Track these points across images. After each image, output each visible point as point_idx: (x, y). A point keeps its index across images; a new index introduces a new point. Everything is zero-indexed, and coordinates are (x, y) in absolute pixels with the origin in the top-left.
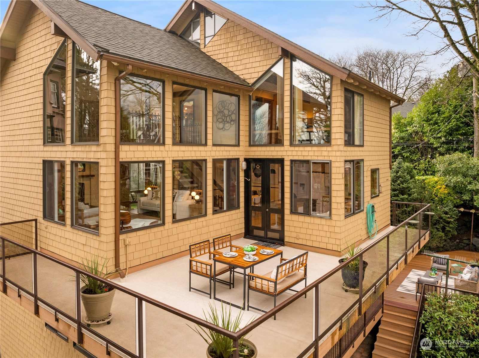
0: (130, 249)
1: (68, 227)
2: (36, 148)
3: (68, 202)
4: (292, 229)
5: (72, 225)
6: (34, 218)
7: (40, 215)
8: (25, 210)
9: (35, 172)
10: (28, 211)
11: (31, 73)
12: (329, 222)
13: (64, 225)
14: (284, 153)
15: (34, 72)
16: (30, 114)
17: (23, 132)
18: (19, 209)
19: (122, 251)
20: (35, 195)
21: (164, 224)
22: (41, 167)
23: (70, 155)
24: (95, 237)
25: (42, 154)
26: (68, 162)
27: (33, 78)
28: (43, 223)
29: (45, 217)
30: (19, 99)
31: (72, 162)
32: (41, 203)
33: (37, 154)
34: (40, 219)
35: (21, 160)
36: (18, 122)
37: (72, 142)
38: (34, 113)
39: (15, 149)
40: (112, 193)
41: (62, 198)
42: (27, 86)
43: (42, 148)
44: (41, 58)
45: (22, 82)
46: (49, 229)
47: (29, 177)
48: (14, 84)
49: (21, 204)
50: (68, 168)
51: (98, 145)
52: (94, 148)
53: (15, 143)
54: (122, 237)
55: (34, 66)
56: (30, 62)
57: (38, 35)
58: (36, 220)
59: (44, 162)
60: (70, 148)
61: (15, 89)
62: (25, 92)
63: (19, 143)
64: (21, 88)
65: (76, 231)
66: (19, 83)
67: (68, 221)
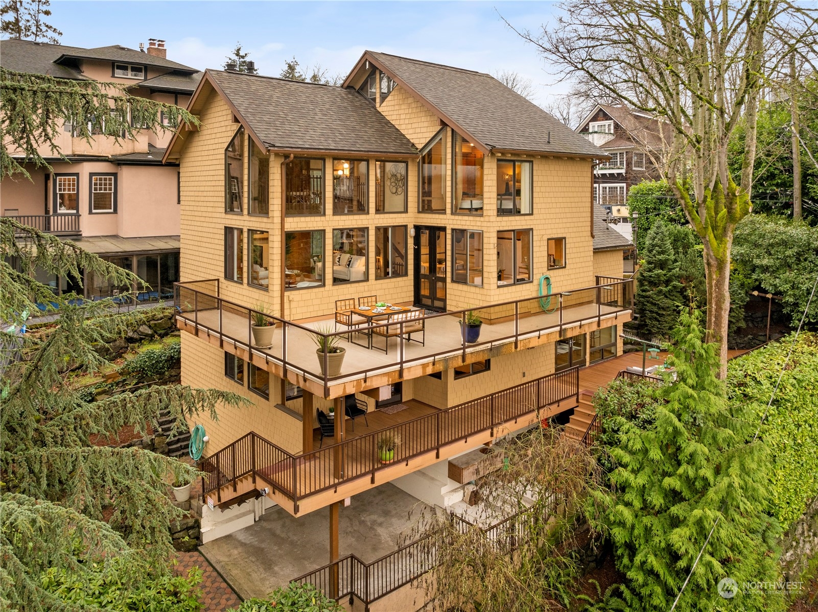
0: (293, 305)
1: (245, 286)
2: (218, 215)
3: (245, 264)
4: (453, 297)
5: (248, 284)
6: (216, 278)
7: (221, 275)
8: (209, 271)
9: (218, 236)
10: (211, 272)
11: (214, 147)
12: (481, 291)
13: (242, 284)
14: (447, 222)
15: (217, 146)
16: (213, 183)
17: (206, 199)
18: (203, 270)
19: (286, 306)
20: (217, 257)
21: (324, 285)
22: (223, 232)
23: (246, 223)
24: (265, 293)
25: (223, 221)
26: (245, 230)
27: (216, 152)
28: (224, 283)
29: (226, 277)
30: (203, 168)
31: (249, 230)
32: (223, 264)
33: (219, 221)
34: (222, 279)
35: (205, 224)
36: (202, 189)
37: (249, 213)
38: (217, 183)
39: (200, 214)
40: (279, 257)
41: (240, 260)
42: (211, 157)
43: (223, 215)
44: (223, 135)
45: (206, 153)
46: (230, 288)
47: (212, 241)
48: (199, 154)
49: (205, 265)
50: (245, 234)
51: (268, 217)
52: (265, 220)
53: (199, 209)
54: (286, 294)
55: (216, 141)
56: (213, 136)
57: (220, 113)
58: (218, 280)
59: (226, 228)
60: (246, 217)
61: (200, 158)
62: (209, 163)
63: (203, 209)
64: (205, 158)
65: (251, 289)
66: (203, 153)
67: (245, 281)
